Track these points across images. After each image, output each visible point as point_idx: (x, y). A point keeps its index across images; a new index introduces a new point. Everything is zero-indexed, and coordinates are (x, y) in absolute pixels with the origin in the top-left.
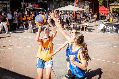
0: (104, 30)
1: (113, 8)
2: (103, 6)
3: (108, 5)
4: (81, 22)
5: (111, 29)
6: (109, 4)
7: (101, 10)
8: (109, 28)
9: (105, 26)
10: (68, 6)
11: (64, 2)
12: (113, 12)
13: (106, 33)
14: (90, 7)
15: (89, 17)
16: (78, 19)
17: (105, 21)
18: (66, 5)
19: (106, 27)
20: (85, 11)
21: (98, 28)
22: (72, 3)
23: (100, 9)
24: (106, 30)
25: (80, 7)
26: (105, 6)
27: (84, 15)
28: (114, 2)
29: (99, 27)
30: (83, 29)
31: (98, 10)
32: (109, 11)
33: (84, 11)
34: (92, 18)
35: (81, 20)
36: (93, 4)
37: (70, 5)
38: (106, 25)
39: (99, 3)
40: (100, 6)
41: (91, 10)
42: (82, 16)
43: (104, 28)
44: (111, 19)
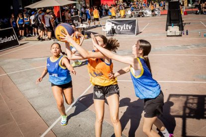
0: (113, 32)
5: (123, 29)
8: (119, 27)
13: (116, 37)
21: (103, 30)
24: (116, 32)
29: (105, 28)
33: (75, 4)
35: (72, 21)
38: (116, 24)
43: (113, 29)
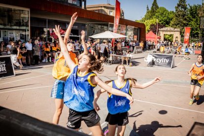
0: (153, 63)
1: (164, 35)
2: (151, 32)
3: (158, 31)
4: (123, 53)
5: (161, 62)
6: (159, 29)
7: (149, 37)
8: (158, 60)
9: (154, 58)
10: (106, 32)
11: (100, 26)
12: (165, 39)
13: (155, 68)
14: (134, 33)
15: (133, 47)
16: (118, 49)
17: (154, 52)
18: (102, 31)
19: (155, 60)
20: (128, 39)
21: (145, 61)
22: (110, 29)
23: (147, 35)
24: (155, 63)
25: (121, 34)
26: (155, 32)
27: (127, 43)
28: (166, 27)
29: (146, 60)
30: (125, 63)
31: (145, 37)
32: (159, 38)
33: (126, 38)
34: (137, 48)
35: (122, 51)
36: (138, 29)
37: (108, 30)
38: (156, 57)
39: (146, 28)
40: (147, 32)
41: (136, 36)
42: (124, 45)
43: (153, 61)
44: (162, 49)
